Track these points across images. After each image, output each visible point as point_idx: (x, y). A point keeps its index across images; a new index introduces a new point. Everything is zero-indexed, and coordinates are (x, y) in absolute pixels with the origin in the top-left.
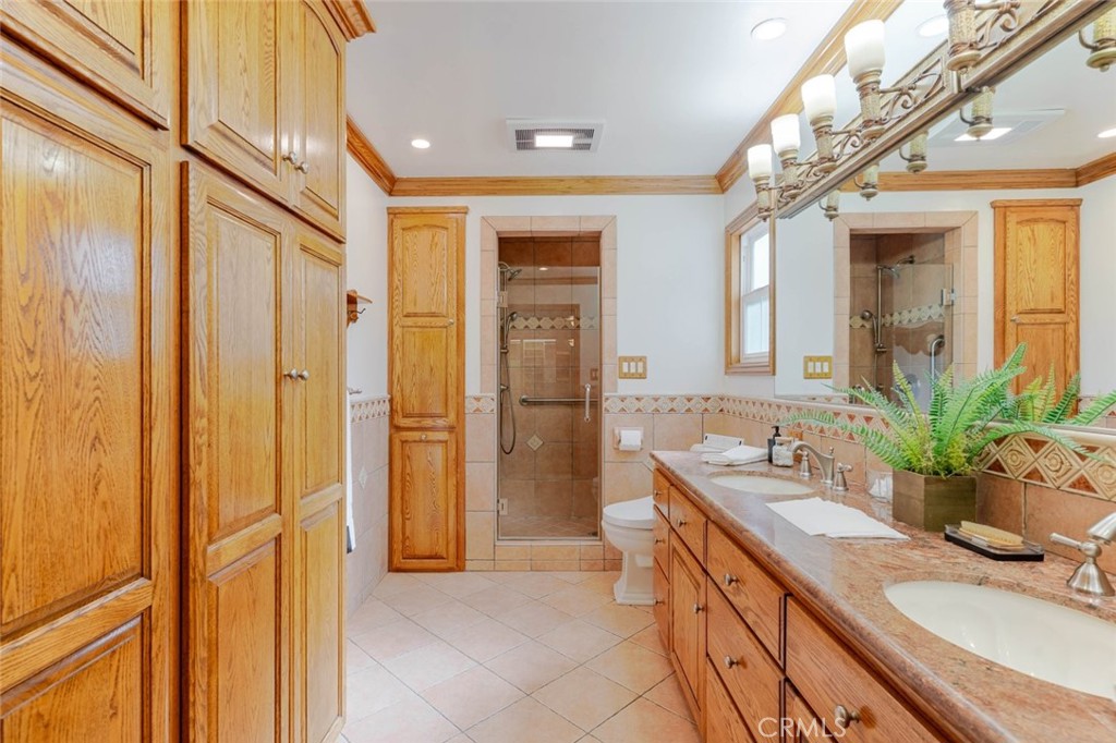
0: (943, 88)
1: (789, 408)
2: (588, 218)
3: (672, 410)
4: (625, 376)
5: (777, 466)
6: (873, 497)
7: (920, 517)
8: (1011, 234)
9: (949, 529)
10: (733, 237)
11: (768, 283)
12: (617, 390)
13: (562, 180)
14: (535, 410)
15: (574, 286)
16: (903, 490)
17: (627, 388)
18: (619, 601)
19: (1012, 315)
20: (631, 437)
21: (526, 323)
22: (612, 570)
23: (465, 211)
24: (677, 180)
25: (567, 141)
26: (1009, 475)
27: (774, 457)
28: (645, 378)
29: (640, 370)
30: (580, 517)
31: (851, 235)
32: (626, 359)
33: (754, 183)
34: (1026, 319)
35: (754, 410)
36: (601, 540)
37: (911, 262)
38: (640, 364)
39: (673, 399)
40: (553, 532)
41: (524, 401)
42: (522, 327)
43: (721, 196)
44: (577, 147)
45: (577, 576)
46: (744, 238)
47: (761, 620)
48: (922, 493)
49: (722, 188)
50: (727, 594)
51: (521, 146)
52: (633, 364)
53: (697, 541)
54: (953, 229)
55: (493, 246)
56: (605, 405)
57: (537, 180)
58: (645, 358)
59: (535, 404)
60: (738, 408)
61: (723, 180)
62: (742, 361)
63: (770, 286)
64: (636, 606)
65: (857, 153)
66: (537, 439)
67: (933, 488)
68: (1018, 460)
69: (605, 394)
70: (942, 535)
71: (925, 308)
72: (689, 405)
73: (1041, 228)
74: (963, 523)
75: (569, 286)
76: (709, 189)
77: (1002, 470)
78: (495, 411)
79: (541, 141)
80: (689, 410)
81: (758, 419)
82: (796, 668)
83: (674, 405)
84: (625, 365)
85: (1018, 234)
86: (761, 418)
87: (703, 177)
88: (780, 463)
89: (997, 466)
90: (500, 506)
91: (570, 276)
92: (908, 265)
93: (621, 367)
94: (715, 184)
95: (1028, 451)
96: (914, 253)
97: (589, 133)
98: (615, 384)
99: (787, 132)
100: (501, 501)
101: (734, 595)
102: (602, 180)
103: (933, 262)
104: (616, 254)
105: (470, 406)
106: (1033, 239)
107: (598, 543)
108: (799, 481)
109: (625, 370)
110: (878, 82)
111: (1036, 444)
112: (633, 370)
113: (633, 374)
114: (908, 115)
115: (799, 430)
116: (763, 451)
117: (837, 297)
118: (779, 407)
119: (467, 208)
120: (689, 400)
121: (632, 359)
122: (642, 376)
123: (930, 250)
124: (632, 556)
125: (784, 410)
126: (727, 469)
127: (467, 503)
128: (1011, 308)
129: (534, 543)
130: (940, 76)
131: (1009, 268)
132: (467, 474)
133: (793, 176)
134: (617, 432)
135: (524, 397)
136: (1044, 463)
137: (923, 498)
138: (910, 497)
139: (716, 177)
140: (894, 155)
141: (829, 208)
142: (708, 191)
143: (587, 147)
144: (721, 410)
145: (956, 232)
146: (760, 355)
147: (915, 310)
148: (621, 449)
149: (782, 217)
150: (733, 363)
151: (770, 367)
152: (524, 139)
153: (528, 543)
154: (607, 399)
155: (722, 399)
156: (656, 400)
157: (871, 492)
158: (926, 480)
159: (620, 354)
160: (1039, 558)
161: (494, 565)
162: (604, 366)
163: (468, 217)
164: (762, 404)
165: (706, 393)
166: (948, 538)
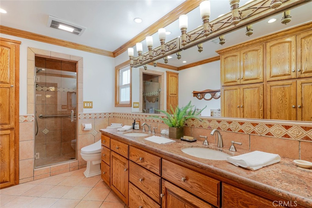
0: (176, 48)
1: (136, 115)
2: (73, 56)
3: (100, 117)
4: (86, 107)
5: (136, 130)
6: (161, 134)
7: (176, 137)
8: (169, 78)
9: (182, 138)
10: (117, 70)
11: (129, 83)
12: (82, 112)
13: (64, 42)
14: (45, 120)
15: (62, 78)
16: (171, 131)
17: (86, 111)
18: (87, 177)
19: (169, 95)
20: (88, 126)
21: (42, 89)
22: (81, 168)
23: (19, 43)
24: (102, 51)
25: (71, 30)
26: (188, 126)
27: (135, 127)
28: (92, 108)
29: (91, 106)
30: (64, 155)
31: (143, 74)
32: (86, 102)
33: (129, 57)
34: (171, 96)
35: (125, 116)
36: (77, 160)
37: (152, 81)
38: (91, 104)
39: (100, 114)
40: (55, 161)
41: (41, 116)
42: (40, 90)
43: (114, 58)
44: (74, 33)
45: (69, 174)
46: (120, 71)
47: (153, 166)
48: (176, 131)
49: (114, 56)
50: (139, 163)
51: (52, 26)
52: (88, 104)
53: (125, 152)
54: (160, 75)
55: (33, 59)
56: (79, 116)
57: (54, 39)
58: (92, 102)
59: (46, 117)
60: (119, 116)
61: (115, 54)
62: (120, 103)
63: (130, 84)
64: (93, 177)
65: (156, 56)
66: (47, 130)
67: (178, 130)
68: (190, 123)
69: (79, 113)
70: (180, 139)
71: (154, 92)
72: (105, 116)
73: (173, 77)
74: (184, 136)
75: (61, 77)
76: (111, 55)
77: (187, 125)
78: (34, 121)
79: (61, 27)
80: (105, 117)
81: (126, 118)
82: (166, 174)
83: (101, 116)
84: (86, 104)
85: (170, 78)
86: (127, 118)
87: (109, 52)
88: (137, 129)
89: (186, 125)
90: (36, 156)
91: (61, 74)
92: (151, 82)
93: (84, 105)
94: (112, 54)
95: (192, 121)
96: (152, 79)
97: (80, 30)
98: (82, 111)
99: (139, 47)
100: (36, 154)
101: (142, 163)
102: (78, 45)
103: (156, 82)
104: (83, 69)
105: (21, 119)
106: (172, 79)
107: (77, 161)
108: (143, 133)
109: (86, 105)
110: (165, 42)
111: (193, 120)
112: (88, 106)
113: (88, 107)
114: (168, 51)
115: (139, 120)
116: (131, 126)
117: (140, 88)
118: (133, 115)
119: (21, 42)
120: (105, 114)
121: (88, 102)
122: (91, 107)
123: (155, 79)
124: (91, 162)
125: (134, 115)
126: (125, 132)
127: (20, 158)
128: (169, 93)
129: (51, 166)
130: (176, 45)
131: (169, 85)
132: (20, 146)
133: (141, 58)
134: (83, 125)
135: (41, 115)
136: (194, 123)
137: (176, 132)
138: (173, 133)
139: (113, 52)
140: (162, 59)
141: (145, 67)
142: (110, 56)
143: (78, 34)
144: (114, 117)
145: (161, 76)
146: (127, 102)
147: (152, 92)
148: (85, 130)
149: (134, 67)
150: (117, 104)
151: (130, 105)
152: (54, 24)
153: (49, 167)
154: (80, 115)
155: (114, 114)
156: (96, 114)
157: (161, 133)
158: (177, 129)
159: (84, 100)
160: (196, 141)
161: (34, 178)
162: (78, 104)
163: (21, 46)
164: (128, 115)
165: (110, 112)
166: (181, 140)
